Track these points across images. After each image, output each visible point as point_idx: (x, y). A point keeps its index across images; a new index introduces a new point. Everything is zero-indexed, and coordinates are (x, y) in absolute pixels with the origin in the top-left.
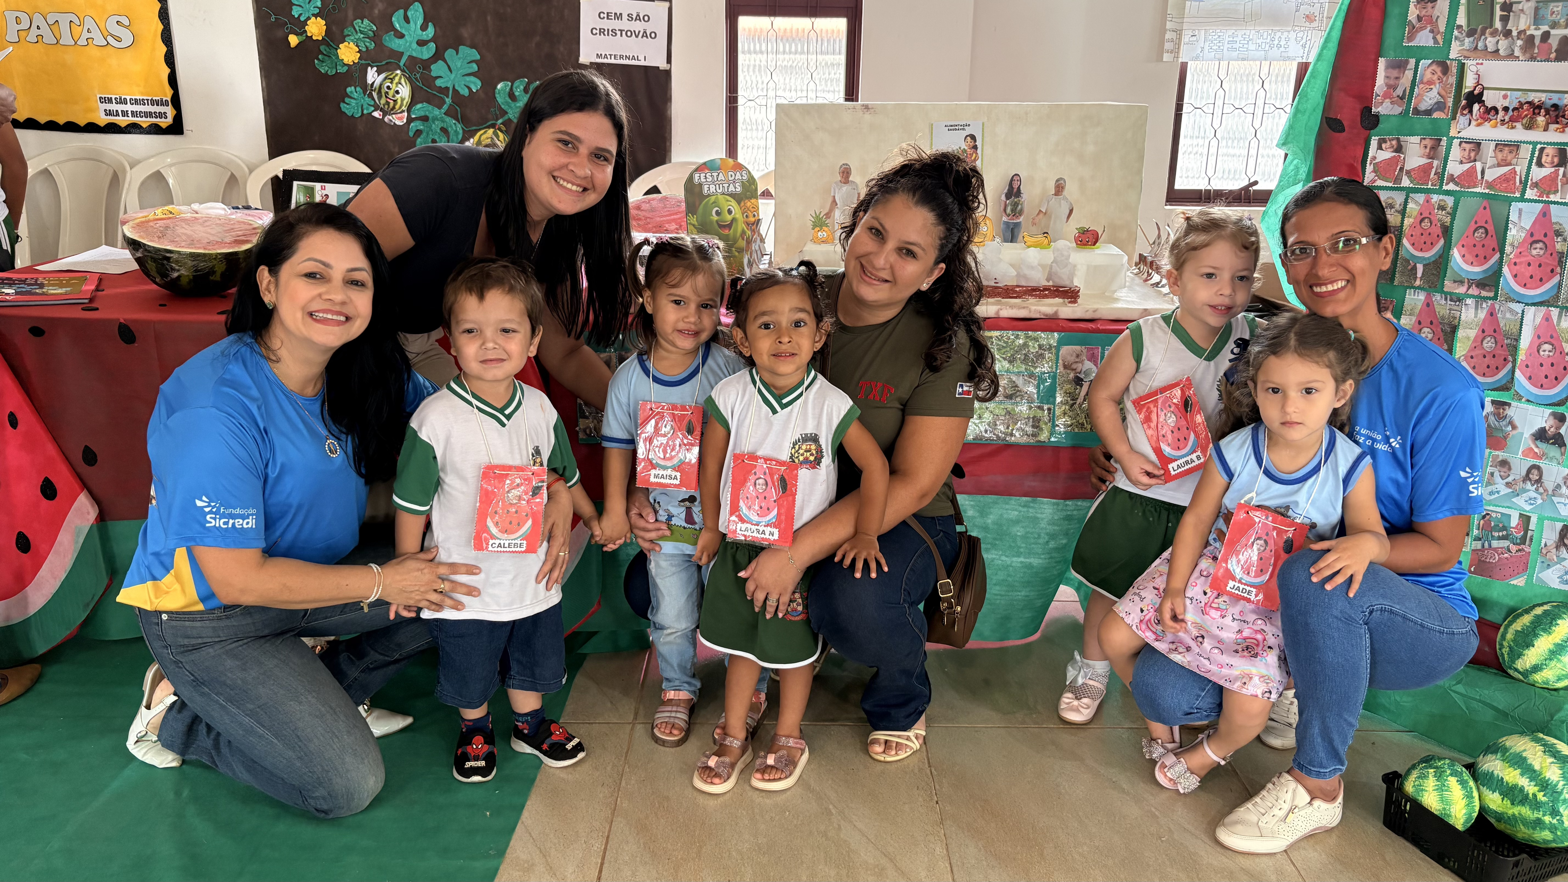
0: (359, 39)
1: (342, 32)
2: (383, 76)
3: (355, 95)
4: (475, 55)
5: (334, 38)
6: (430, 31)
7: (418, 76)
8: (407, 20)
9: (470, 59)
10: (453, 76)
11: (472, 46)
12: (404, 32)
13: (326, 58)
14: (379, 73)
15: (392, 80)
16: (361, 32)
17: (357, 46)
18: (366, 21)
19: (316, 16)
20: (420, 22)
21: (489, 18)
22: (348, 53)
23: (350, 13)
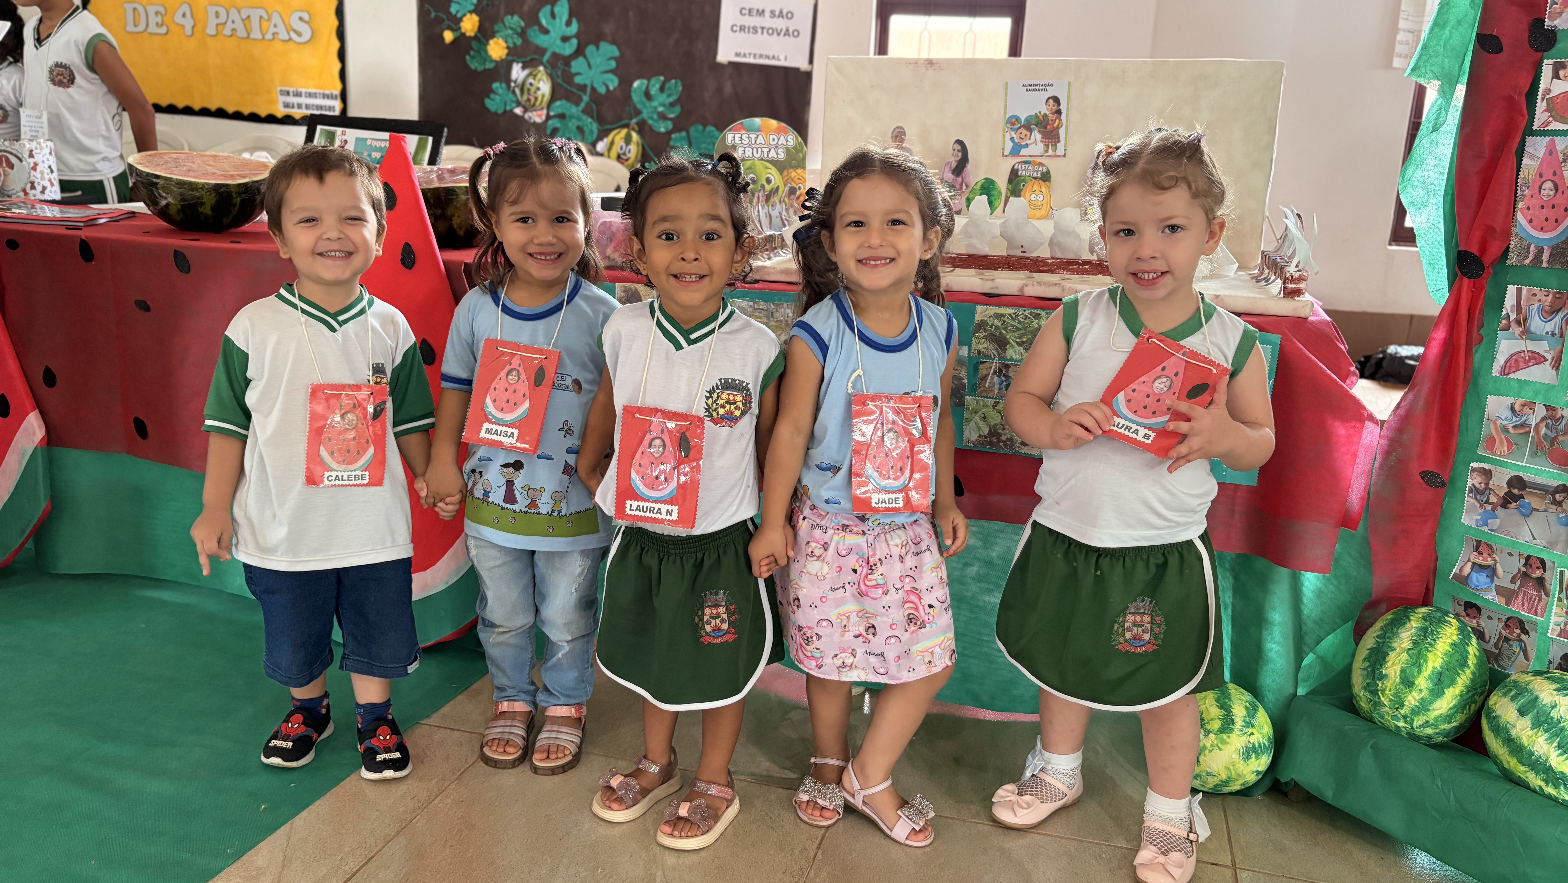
0: (508, 36)
1: (492, 27)
2: (526, 72)
3: (500, 91)
4: (614, 51)
5: (485, 33)
6: (574, 27)
7: (559, 73)
8: (553, 15)
9: (610, 55)
10: (592, 73)
11: (613, 42)
12: (550, 28)
13: (477, 54)
14: (523, 68)
15: (535, 76)
16: (511, 28)
17: (506, 42)
18: (516, 18)
19: (471, 12)
20: (565, 17)
21: (631, 14)
22: (497, 49)
23: (502, 10)
